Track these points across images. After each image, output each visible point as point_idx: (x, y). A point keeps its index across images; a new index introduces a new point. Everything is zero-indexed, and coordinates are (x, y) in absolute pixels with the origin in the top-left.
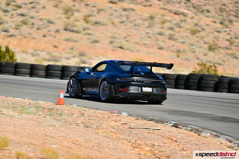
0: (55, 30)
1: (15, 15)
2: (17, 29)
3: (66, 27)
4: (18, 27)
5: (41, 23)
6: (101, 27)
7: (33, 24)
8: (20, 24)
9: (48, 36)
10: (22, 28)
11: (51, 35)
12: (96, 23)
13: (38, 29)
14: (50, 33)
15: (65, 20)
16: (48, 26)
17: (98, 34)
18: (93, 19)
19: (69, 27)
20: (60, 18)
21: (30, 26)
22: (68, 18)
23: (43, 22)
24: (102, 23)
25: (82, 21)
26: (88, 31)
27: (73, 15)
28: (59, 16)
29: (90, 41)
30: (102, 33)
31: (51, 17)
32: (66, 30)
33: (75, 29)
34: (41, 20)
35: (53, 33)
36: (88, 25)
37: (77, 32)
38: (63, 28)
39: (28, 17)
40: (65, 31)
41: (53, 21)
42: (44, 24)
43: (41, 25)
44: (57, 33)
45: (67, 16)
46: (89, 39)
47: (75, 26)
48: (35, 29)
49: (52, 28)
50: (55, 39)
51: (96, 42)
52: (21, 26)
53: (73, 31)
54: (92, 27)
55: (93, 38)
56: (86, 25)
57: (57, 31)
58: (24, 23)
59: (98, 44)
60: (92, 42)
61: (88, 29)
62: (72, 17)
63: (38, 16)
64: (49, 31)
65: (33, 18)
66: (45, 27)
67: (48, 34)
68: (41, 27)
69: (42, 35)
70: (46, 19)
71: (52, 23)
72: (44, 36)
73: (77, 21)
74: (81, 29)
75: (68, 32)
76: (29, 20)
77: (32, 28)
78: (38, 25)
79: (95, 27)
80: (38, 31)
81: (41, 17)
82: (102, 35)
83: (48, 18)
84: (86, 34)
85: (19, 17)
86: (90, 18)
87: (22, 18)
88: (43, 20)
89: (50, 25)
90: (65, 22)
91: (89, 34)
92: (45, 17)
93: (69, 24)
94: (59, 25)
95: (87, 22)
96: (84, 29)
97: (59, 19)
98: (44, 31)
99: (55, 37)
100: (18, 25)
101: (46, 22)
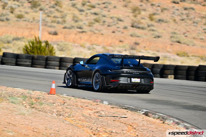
0: (123, 27)
1: (89, 14)
2: (90, 26)
3: (134, 24)
4: (91, 25)
5: (111, 20)
6: (164, 24)
7: (104, 22)
8: (93, 21)
9: (116, 32)
10: (94, 25)
11: (119, 31)
12: (160, 20)
13: (109, 26)
14: (119, 29)
15: (133, 18)
16: (117, 23)
17: (160, 30)
18: (157, 17)
19: (135, 24)
20: (128, 16)
21: (102, 23)
22: (135, 16)
23: (113, 19)
24: (165, 21)
25: (147, 18)
26: (152, 28)
27: (139, 13)
28: (128, 14)
29: (154, 36)
30: (164, 29)
31: (121, 16)
32: (133, 26)
33: (141, 26)
34: (111, 18)
35: (121, 29)
36: (153, 23)
37: (143, 28)
38: (131, 25)
39: (100, 16)
40: (132, 28)
41: (122, 19)
42: (114, 22)
43: (111, 23)
44: (125, 30)
45: (134, 14)
46: (152, 35)
47: (141, 23)
48: (106, 26)
49: (121, 25)
50: (123, 35)
51: (159, 37)
52: (94, 23)
53: (139, 28)
54: (156, 24)
55: (156, 34)
56: (150, 23)
57: (125, 28)
58: (97, 21)
59: (160, 39)
60: (155, 37)
61: (152, 25)
62: (139, 15)
63: (109, 15)
64: (118, 28)
65: (104, 16)
66: (115, 25)
67: (117, 30)
68: (111, 24)
69: (111, 31)
70: (116, 18)
71: (121, 20)
72: (113, 32)
73: (143, 19)
74: (146, 26)
75: (135, 28)
76: (101, 18)
77: (103, 25)
78: (109, 23)
79: (159, 24)
80: (109, 28)
81: (111, 16)
82: (164, 31)
83: (117, 16)
84: (150, 30)
85: (92, 16)
86: (155, 17)
87: (95, 17)
88: (113, 18)
89: (119, 22)
90: (133, 20)
91: (153, 30)
92: (115, 15)
93: (135, 22)
94: (127, 23)
95: (152, 19)
96: (149, 26)
97: (128, 18)
98: (113, 28)
99: (123, 33)
100: (91, 23)
101: (116, 19)
